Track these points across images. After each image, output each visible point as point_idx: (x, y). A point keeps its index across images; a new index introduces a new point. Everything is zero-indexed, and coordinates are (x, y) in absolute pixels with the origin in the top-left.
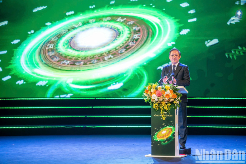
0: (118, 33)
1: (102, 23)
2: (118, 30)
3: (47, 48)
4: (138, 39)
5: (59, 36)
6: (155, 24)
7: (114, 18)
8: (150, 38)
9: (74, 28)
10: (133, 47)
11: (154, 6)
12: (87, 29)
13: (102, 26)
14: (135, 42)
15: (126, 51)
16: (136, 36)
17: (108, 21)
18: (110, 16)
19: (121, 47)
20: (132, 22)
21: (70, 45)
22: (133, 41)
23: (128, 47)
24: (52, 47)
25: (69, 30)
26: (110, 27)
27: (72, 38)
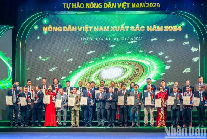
0: (125, 71)
1: (117, 65)
2: (126, 69)
3: (85, 79)
4: (137, 74)
5: (92, 72)
6: (147, 65)
7: (123, 62)
8: (144, 74)
9: (100, 68)
10: (134, 79)
11: (146, 55)
12: (108, 68)
13: (116, 67)
14: (135, 76)
15: (130, 81)
16: (136, 72)
17: (120, 63)
18: (121, 61)
19: (127, 79)
20: (134, 64)
21: (98, 78)
22: (134, 75)
23: (131, 79)
24: (88, 79)
25: (97, 69)
26: (121, 67)
27: (99, 73)
